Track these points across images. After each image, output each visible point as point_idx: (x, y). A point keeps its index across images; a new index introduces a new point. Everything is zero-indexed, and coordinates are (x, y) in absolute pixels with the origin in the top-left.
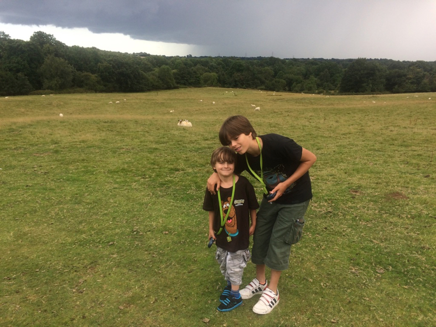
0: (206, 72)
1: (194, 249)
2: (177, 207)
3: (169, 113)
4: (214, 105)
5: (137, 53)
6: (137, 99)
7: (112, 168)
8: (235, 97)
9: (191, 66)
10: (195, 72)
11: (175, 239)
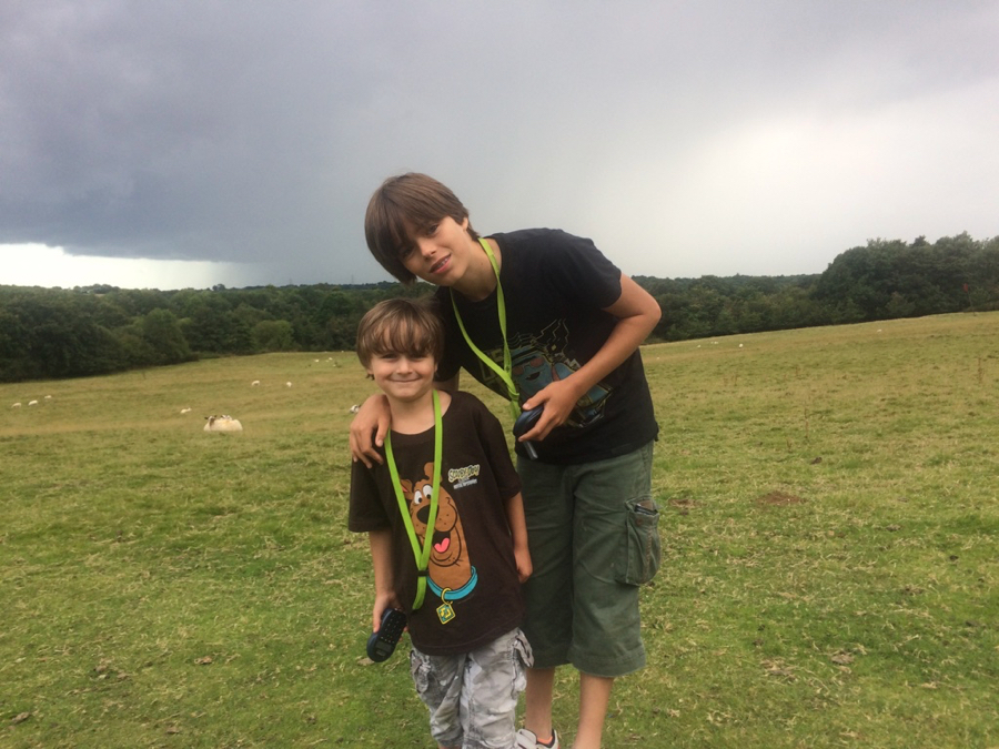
0: (263, 318)
1: (300, 690)
2: (231, 592)
3: (177, 415)
4: (291, 389)
5: (86, 287)
6: (91, 391)
7: (21, 528)
8: (338, 370)
9: (225, 308)
10: (236, 321)
11: (236, 672)
